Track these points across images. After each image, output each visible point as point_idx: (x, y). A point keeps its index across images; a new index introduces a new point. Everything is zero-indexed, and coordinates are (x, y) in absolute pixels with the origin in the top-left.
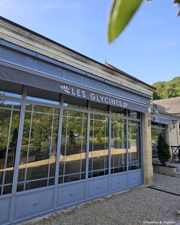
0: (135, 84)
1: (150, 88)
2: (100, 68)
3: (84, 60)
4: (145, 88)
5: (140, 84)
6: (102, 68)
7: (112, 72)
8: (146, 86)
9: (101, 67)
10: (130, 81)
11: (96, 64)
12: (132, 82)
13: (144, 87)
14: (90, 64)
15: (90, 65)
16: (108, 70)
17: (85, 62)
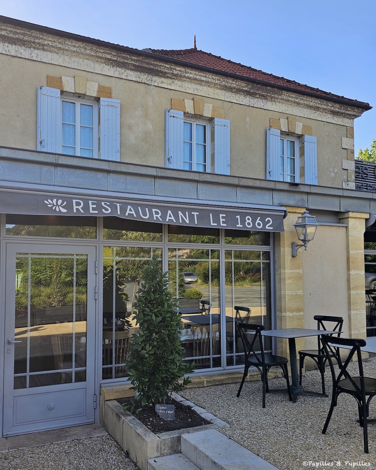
0: (264, 97)
1: (337, 108)
2: (91, 56)
3: (11, 35)
4: (317, 109)
5: (285, 95)
6: (100, 55)
7: (145, 65)
8: (318, 101)
9: (91, 49)
10: (238, 91)
11: (68, 42)
12: (248, 93)
13: (310, 107)
14: (43, 47)
15: (44, 49)
16: (124, 58)
17: (18, 39)
